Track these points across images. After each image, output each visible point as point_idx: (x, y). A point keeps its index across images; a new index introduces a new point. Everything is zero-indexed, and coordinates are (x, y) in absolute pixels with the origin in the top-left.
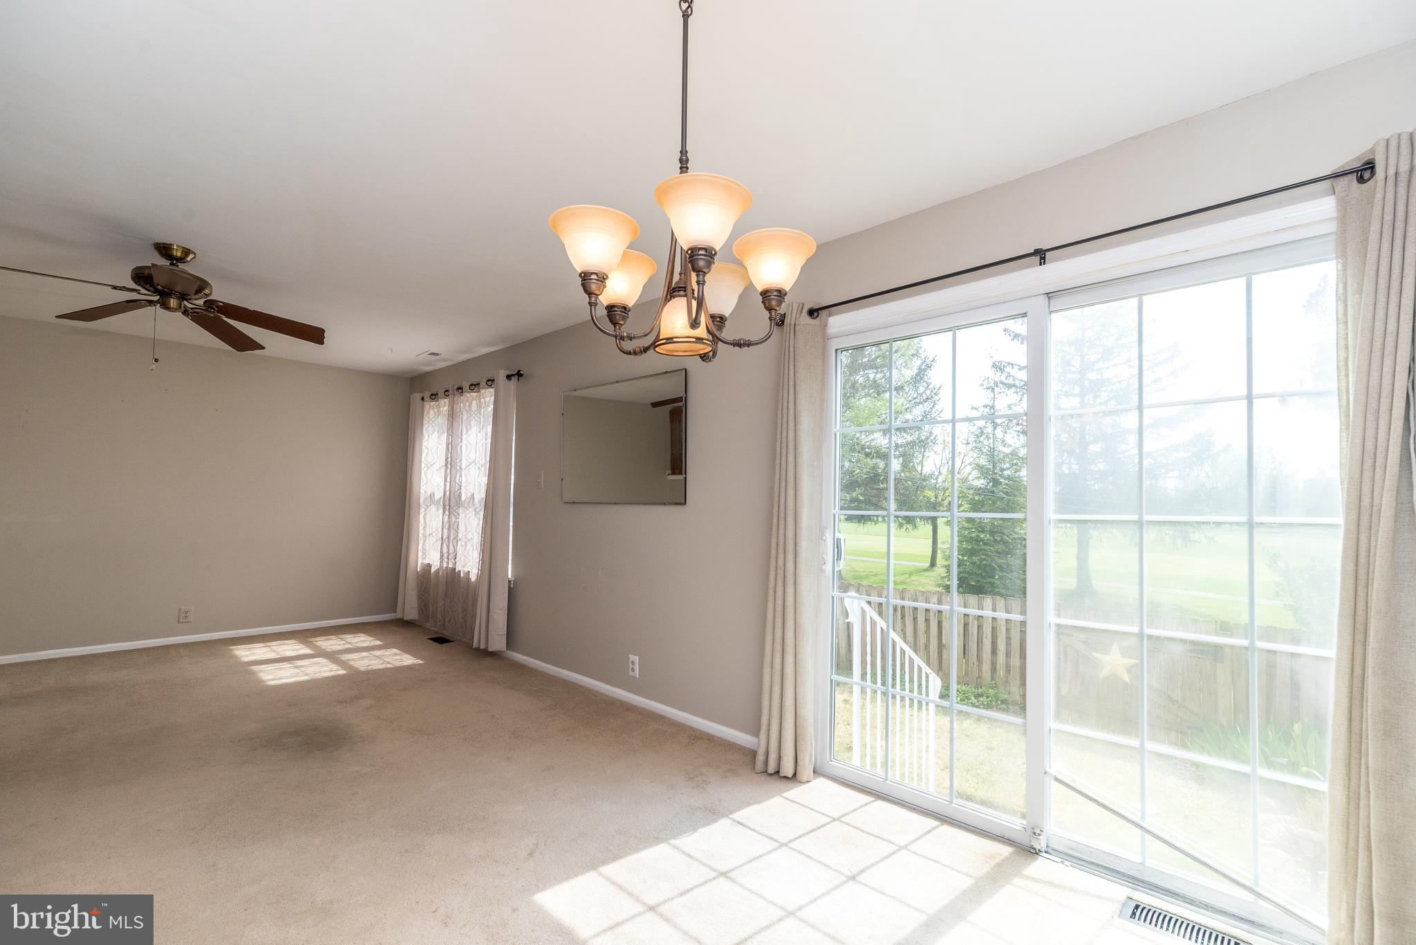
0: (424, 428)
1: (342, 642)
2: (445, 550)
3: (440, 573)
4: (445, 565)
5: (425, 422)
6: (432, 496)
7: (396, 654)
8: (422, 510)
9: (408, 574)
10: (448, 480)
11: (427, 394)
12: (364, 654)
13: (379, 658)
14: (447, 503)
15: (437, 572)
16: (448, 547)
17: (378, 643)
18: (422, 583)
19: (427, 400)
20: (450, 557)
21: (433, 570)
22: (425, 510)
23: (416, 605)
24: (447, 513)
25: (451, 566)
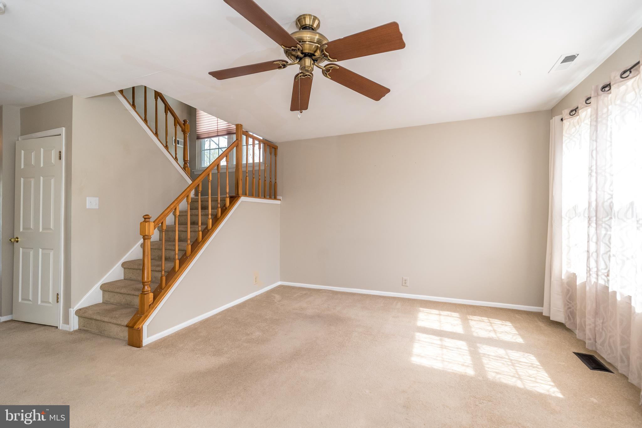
0: (564, 145)
1: (490, 328)
2: (593, 264)
3: (588, 288)
4: (593, 280)
5: (564, 139)
6: (575, 208)
7: (532, 366)
8: (565, 222)
9: (552, 280)
10: (594, 189)
11: (566, 112)
12: (501, 352)
13: (513, 365)
14: (593, 214)
15: (584, 285)
16: (597, 262)
17: (520, 340)
18: (568, 291)
19: (566, 117)
20: (600, 273)
21: (579, 282)
22: (569, 222)
23: (562, 310)
24: (594, 225)
25: (601, 282)
